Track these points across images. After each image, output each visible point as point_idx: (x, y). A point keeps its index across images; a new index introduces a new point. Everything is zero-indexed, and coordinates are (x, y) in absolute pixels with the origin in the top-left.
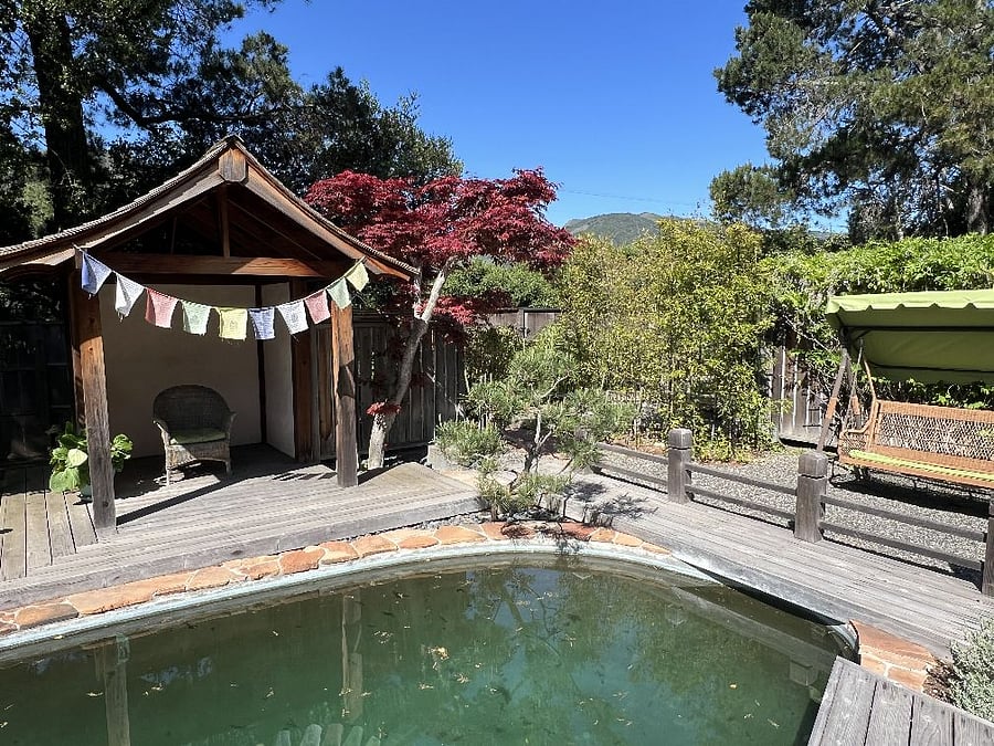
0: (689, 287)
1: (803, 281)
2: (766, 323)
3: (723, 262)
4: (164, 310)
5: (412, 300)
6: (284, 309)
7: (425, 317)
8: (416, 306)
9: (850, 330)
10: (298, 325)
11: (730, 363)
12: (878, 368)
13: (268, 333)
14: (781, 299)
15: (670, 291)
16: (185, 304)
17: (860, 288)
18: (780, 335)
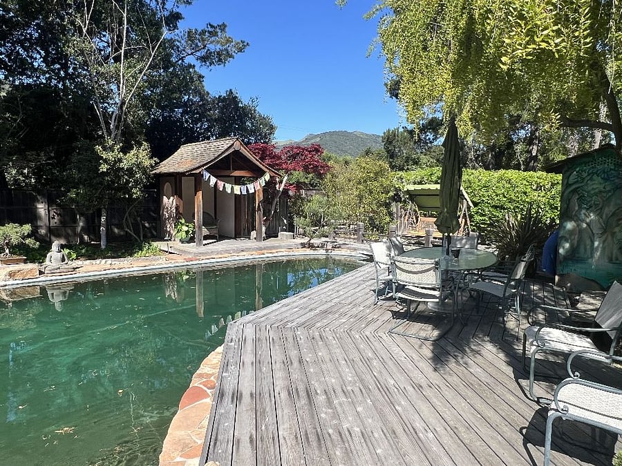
0: (365, 181)
1: (404, 180)
2: (391, 194)
3: (376, 174)
4: (221, 184)
5: (275, 184)
6: (248, 185)
7: (281, 189)
8: (277, 186)
9: (413, 196)
10: (251, 191)
11: (378, 207)
12: (420, 208)
13: (244, 192)
14: (397, 186)
15: (359, 183)
16: (226, 184)
17: (420, 183)
18: (396, 198)
